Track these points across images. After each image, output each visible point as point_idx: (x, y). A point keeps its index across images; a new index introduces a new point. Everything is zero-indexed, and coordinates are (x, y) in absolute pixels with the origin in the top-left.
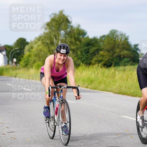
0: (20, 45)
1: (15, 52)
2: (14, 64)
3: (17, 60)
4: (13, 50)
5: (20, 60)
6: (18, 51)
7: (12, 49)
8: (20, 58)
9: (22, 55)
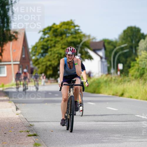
0: (129, 39)
1: (120, 52)
2: (119, 73)
3: (124, 67)
4: (117, 48)
5: (129, 67)
6: (126, 51)
7: (115, 47)
8: (130, 63)
9: (133, 57)
